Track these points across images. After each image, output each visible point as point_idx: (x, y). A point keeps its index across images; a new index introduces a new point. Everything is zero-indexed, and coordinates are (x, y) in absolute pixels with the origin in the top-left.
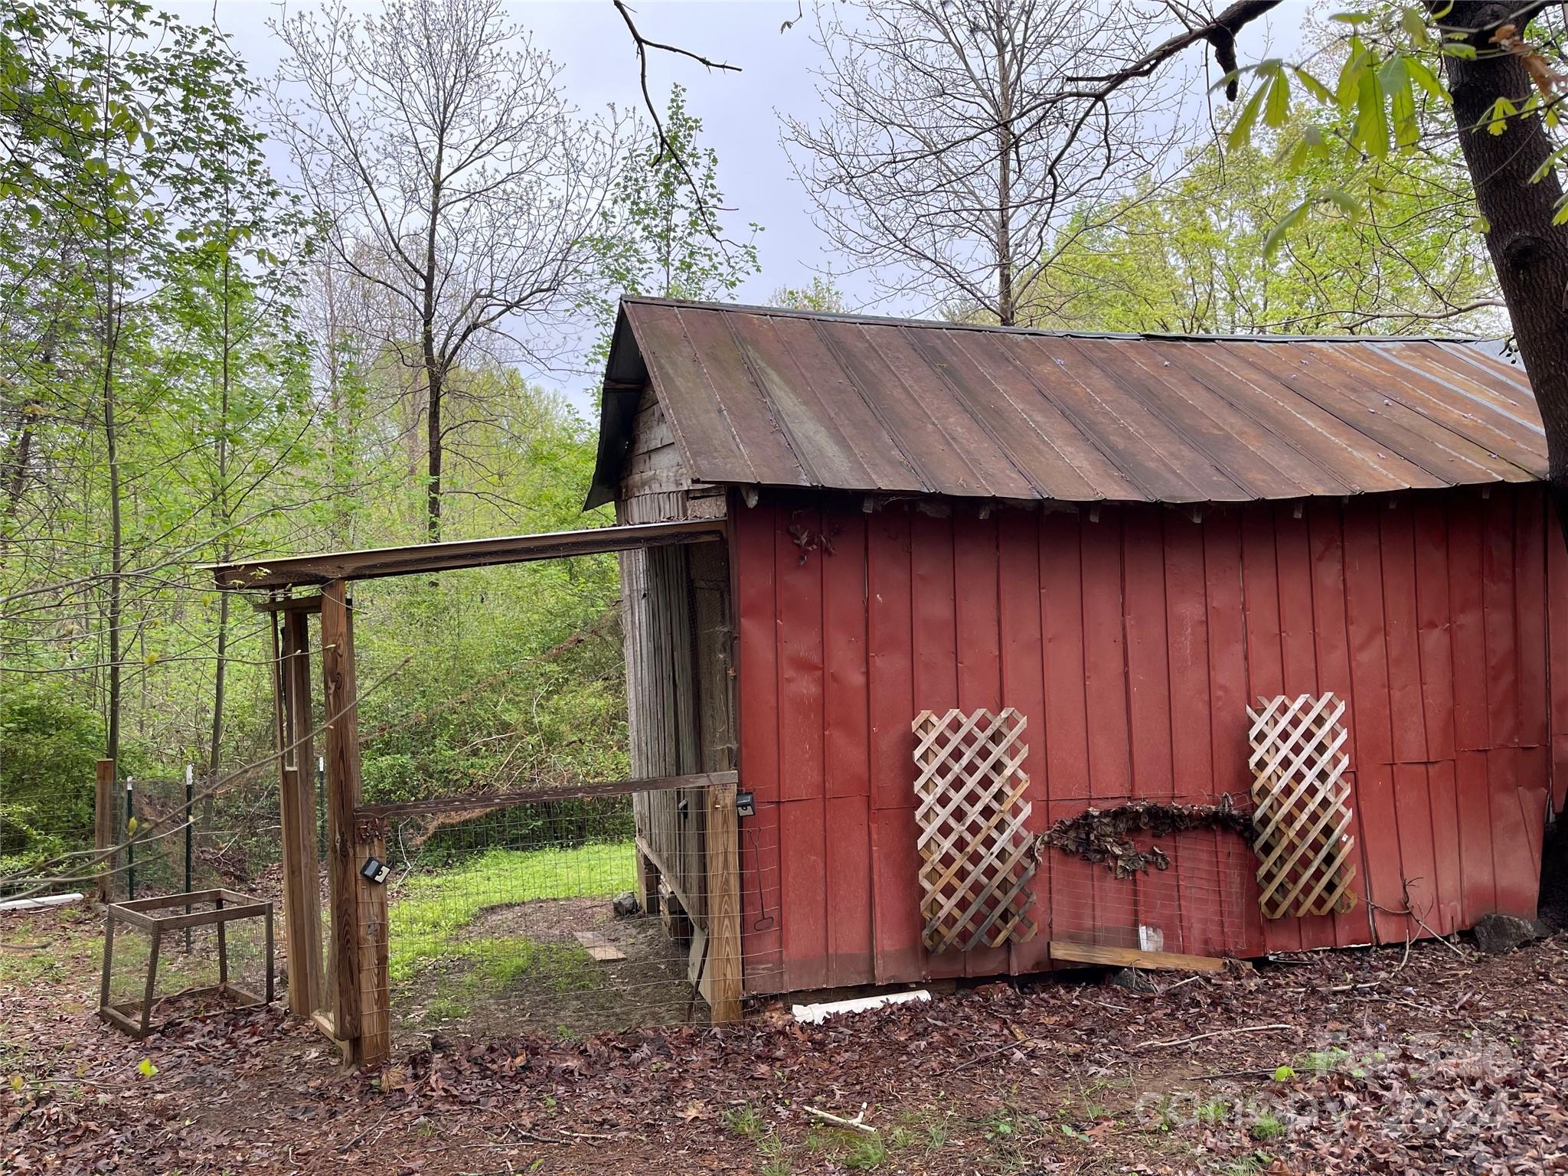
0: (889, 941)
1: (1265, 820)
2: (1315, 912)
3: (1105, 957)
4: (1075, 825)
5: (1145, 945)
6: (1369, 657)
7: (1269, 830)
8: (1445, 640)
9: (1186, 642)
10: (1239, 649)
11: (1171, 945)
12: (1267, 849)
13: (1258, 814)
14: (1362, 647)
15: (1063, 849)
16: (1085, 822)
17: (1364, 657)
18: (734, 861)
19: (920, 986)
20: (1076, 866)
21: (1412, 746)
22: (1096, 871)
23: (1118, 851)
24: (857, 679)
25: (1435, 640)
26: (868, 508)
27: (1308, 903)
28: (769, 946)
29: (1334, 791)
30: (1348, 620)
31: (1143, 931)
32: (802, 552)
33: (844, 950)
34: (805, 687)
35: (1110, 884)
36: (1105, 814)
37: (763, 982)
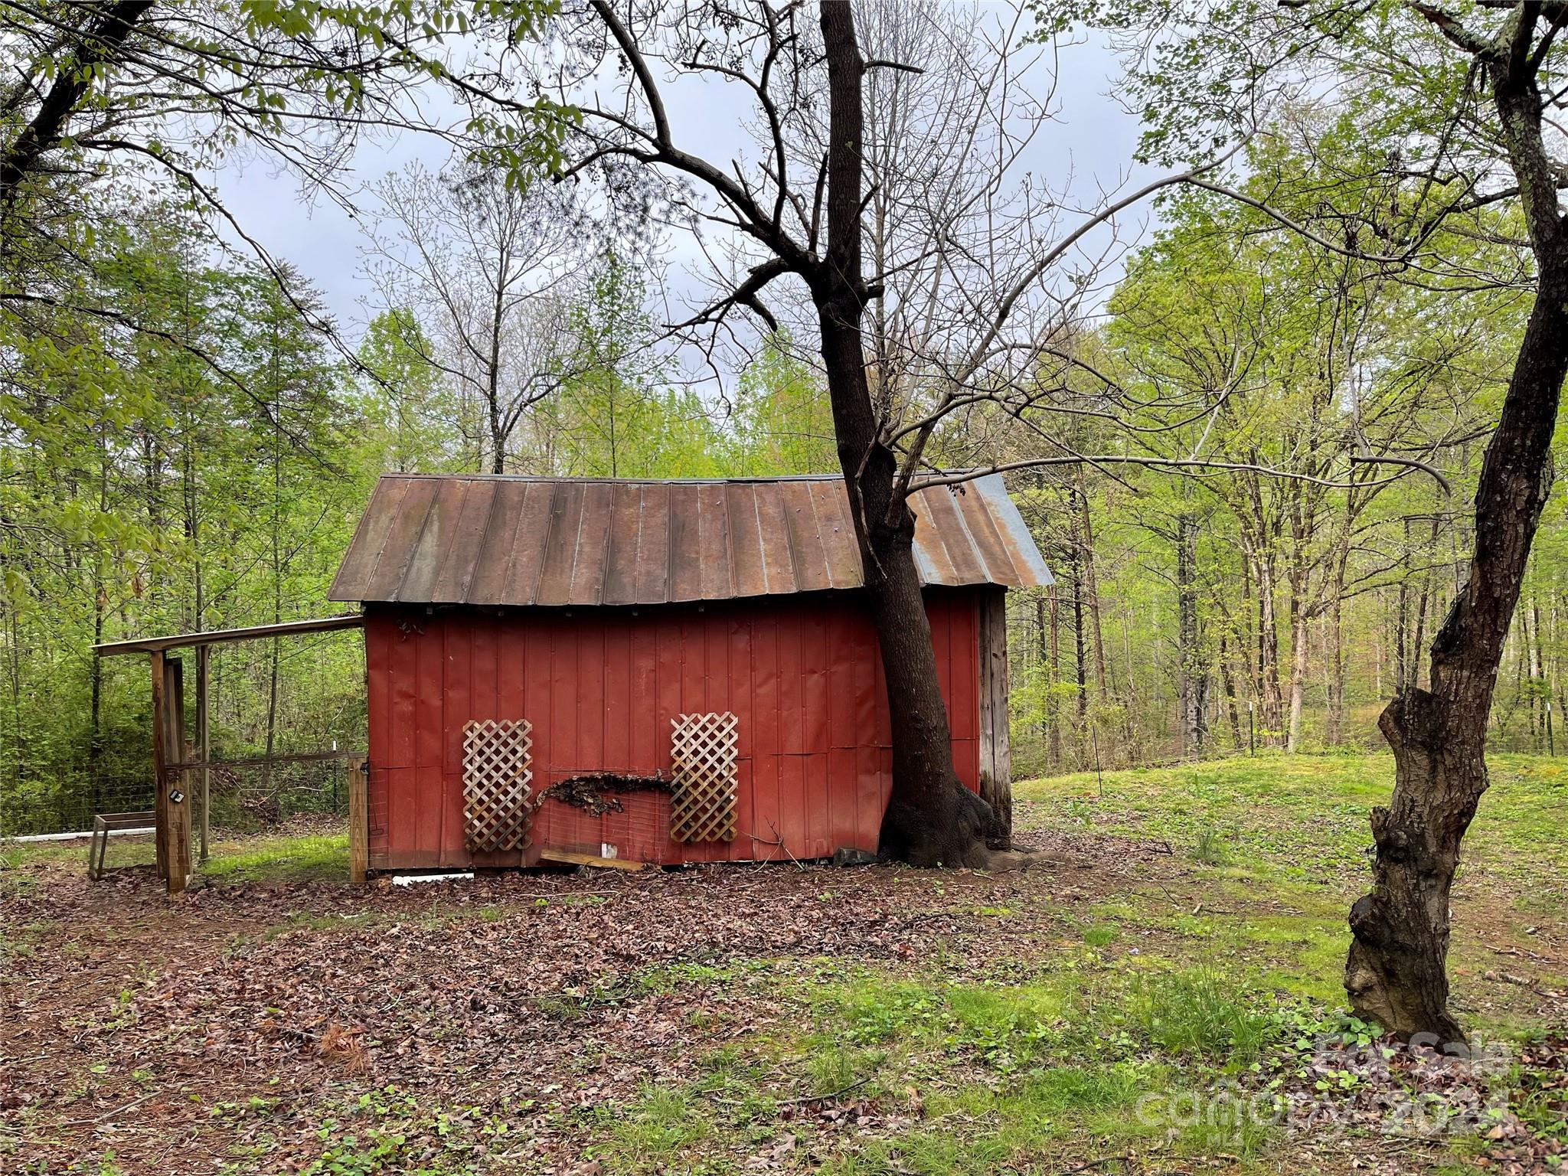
0: (450, 845)
1: (679, 785)
2: (708, 839)
3: (572, 859)
4: (564, 785)
5: (604, 855)
6: (767, 690)
7: (681, 791)
8: (823, 680)
9: (642, 682)
10: (677, 686)
11: (622, 856)
12: (679, 801)
13: (674, 782)
14: (760, 686)
15: (558, 798)
16: (569, 784)
17: (761, 691)
18: (365, 798)
19: (469, 871)
20: (566, 809)
21: (794, 744)
22: (578, 811)
23: (590, 801)
24: (436, 702)
25: (814, 681)
26: (430, 612)
27: (704, 834)
28: (381, 844)
29: (728, 768)
30: (752, 670)
31: (604, 846)
32: (403, 633)
33: (425, 849)
34: (407, 707)
35: (587, 820)
36: (580, 779)
37: (379, 864)
